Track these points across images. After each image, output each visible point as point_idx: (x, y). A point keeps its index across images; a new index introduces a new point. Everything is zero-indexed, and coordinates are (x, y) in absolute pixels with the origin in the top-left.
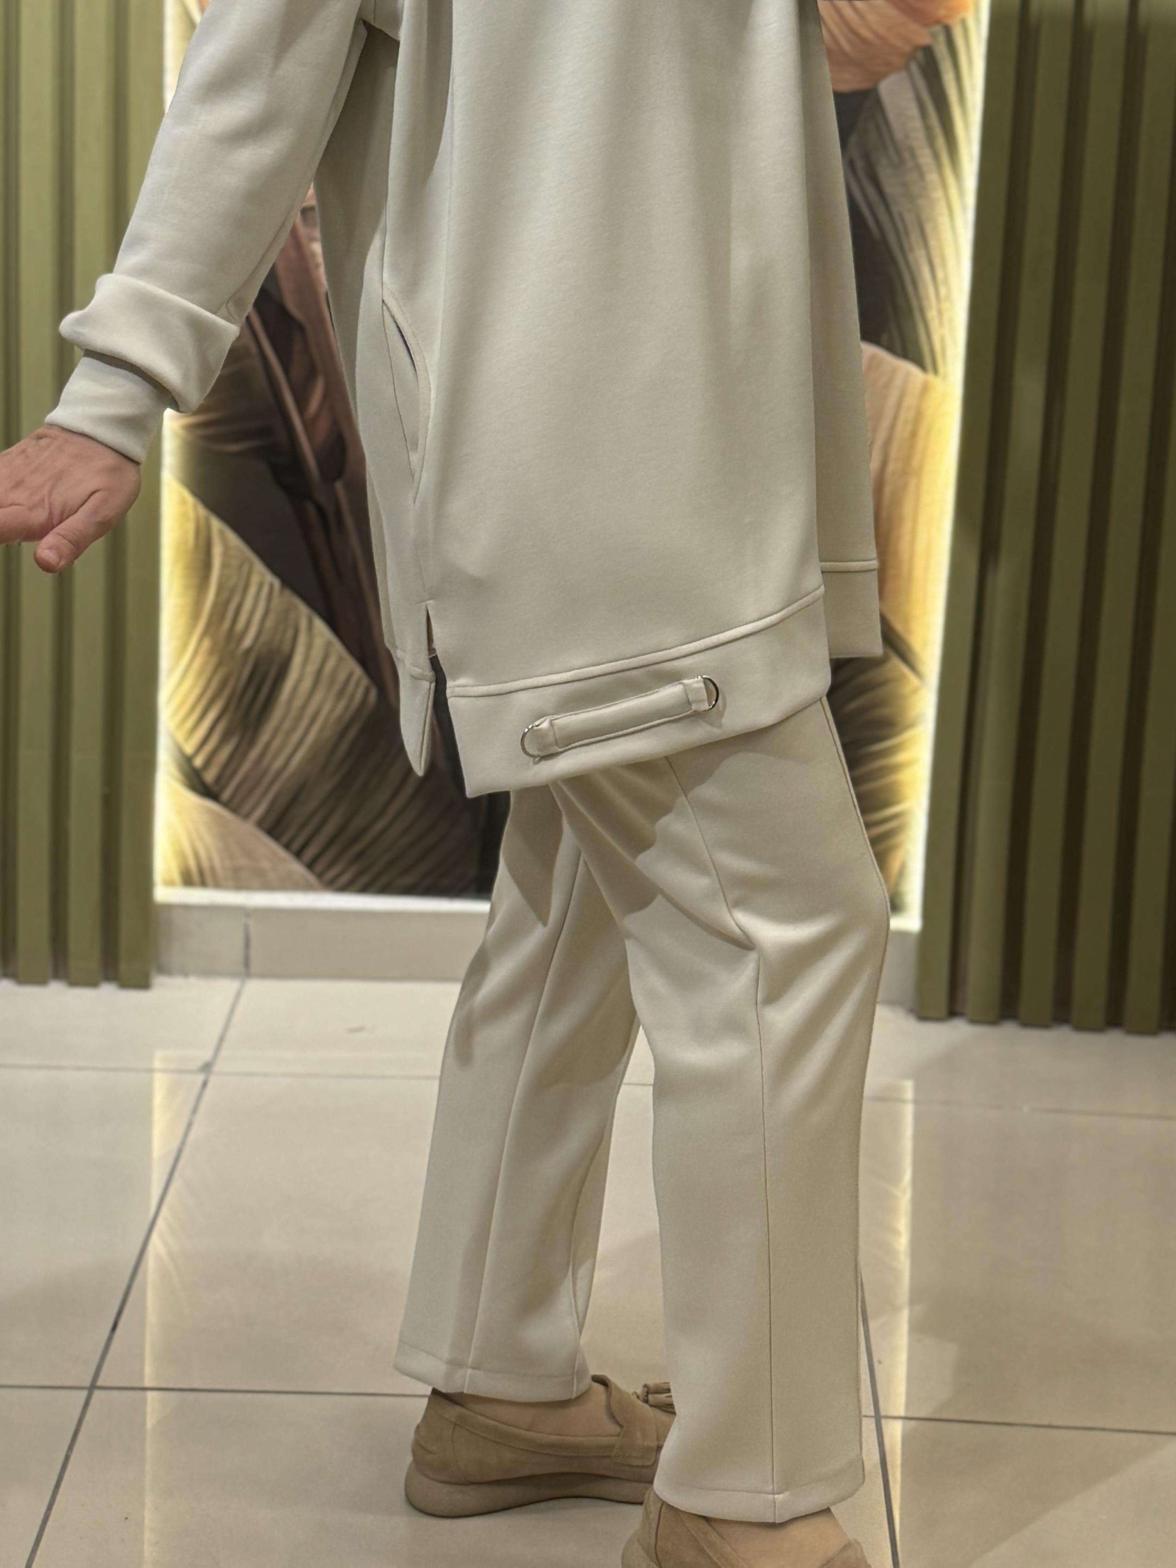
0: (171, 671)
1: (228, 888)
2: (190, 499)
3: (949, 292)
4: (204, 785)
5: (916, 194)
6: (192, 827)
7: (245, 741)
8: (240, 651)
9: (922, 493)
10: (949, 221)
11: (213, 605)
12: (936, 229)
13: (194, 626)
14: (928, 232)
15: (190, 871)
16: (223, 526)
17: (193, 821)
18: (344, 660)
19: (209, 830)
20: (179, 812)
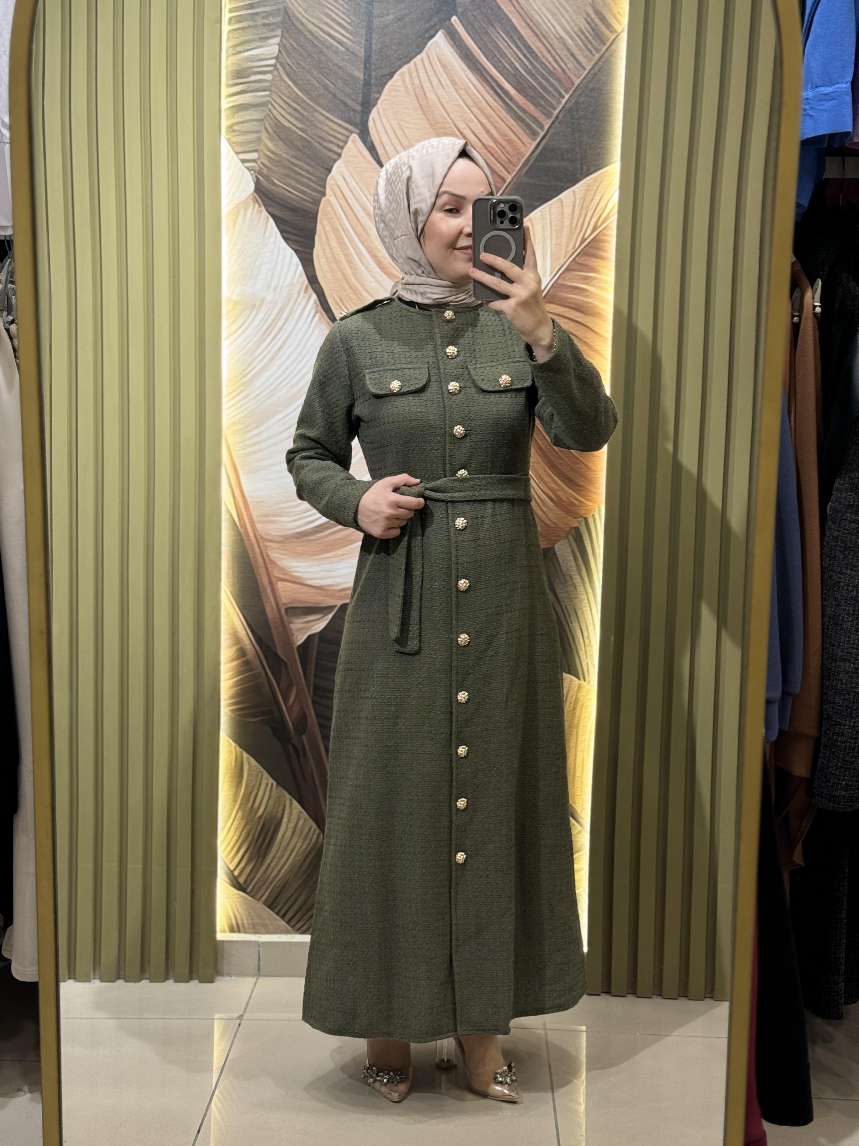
0: (223, 828)
1: (250, 933)
2: (233, 744)
3: (590, 642)
4: (239, 883)
5: (573, 597)
6: (233, 904)
7: (258, 863)
8: (256, 817)
9: (579, 736)
10: (589, 609)
11: (244, 795)
12: (583, 613)
13: (234, 806)
14: (579, 615)
15: (232, 925)
16: (249, 756)
17: (234, 902)
18: (307, 820)
19: (242, 906)
20: (227, 898)
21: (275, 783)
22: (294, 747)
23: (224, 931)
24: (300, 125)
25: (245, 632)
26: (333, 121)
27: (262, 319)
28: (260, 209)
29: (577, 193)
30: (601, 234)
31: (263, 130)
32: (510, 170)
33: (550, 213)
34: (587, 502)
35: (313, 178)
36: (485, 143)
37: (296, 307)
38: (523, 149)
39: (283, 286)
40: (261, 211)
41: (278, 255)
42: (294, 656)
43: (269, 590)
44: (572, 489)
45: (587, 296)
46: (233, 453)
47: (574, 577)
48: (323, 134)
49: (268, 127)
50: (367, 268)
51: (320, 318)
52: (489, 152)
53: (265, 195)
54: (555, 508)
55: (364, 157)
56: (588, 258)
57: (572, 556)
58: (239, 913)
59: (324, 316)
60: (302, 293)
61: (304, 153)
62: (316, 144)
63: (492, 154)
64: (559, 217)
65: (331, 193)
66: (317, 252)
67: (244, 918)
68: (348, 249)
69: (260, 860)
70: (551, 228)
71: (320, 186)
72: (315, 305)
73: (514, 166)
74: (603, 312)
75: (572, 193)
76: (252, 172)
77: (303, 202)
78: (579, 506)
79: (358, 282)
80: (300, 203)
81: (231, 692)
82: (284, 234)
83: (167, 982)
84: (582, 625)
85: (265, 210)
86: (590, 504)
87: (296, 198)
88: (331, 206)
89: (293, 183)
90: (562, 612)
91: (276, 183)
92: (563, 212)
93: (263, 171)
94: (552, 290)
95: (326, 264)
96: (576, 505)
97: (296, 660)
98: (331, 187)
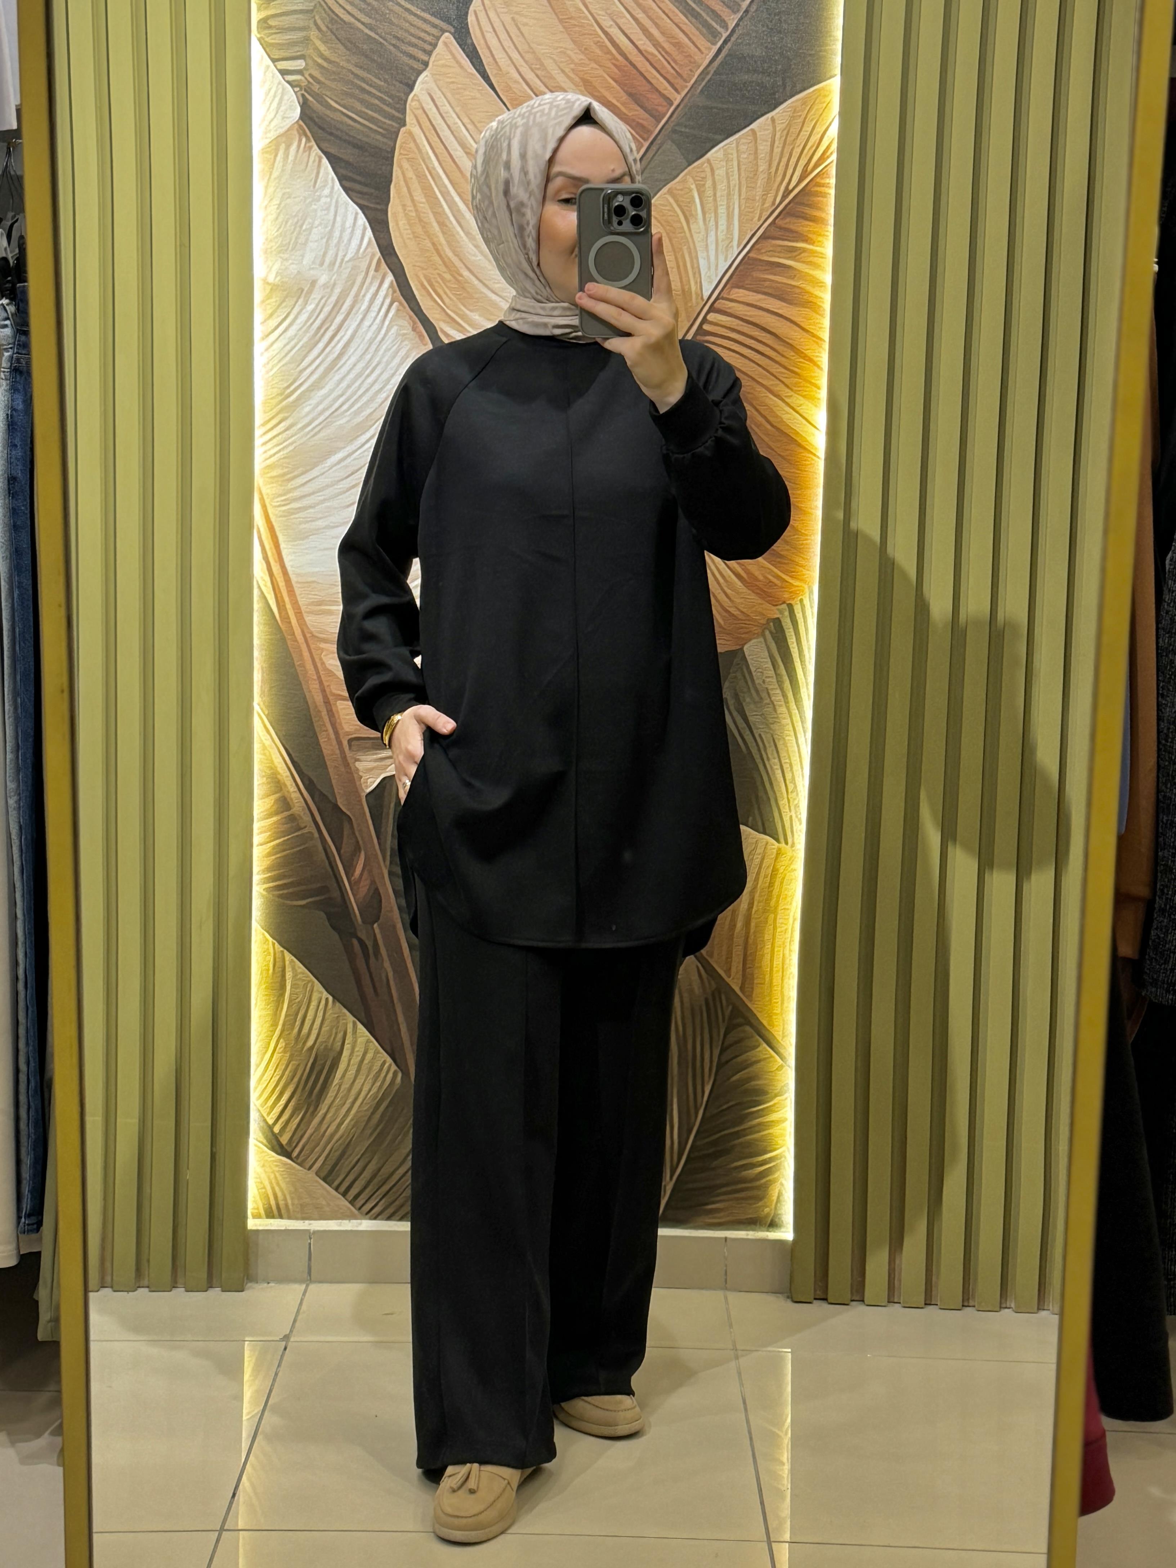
0: (258, 1066)
1: (297, 1219)
2: (270, 939)
3: (795, 787)
4: (281, 1145)
5: (771, 721)
6: (272, 1176)
7: (309, 1113)
8: (305, 1048)
9: (778, 925)
10: (794, 739)
11: (286, 1016)
12: (785, 745)
13: (274, 1032)
14: (780, 748)
15: (271, 1208)
16: (293, 958)
17: (273, 1172)
18: (379, 1053)
19: (284, 1178)
20: (263, 1166)
21: (331, 998)
22: (361, 942)
23: (257, 1216)
24: (366, 20)
25: (288, 773)
26: (415, 15)
27: (314, 310)
28: (308, 145)
29: (777, 122)
30: (813, 183)
31: (312, 25)
32: (678, 87)
33: (738, 151)
34: (792, 581)
35: (386, 98)
36: (641, 48)
37: (363, 292)
38: (697, 57)
39: (342, 260)
40: (311, 148)
41: (335, 215)
42: (362, 808)
43: (324, 713)
44: (770, 563)
45: (793, 278)
46: (270, 511)
47: (771, 692)
48: (400, 34)
49: (319, 22)
50: (467, 234)
51: (398, 310)
52: (648, 60)
53: (316, 123)
54: (745, 590)
55: (462, 67)
56: (794, 220)
57: (769, 661)
58: (281, 1190)
59: (404, 308)
60: (372, 272)
61: (373, 61)
62: (392, 48)
63: (651, 64)
64: (752, 157)
65: (415, 121)
66: (394, 209)
67: (288, 1197)
68: (442, 206)
69: (311, 1109)
70: (739, 175)
71: (397, 110)
72: (391, 291)
73: (685, 81)
74: (814, 300)
75: (769, 121)
76: (297, 89)
77: (372, 135)
78: (781, 587)
79: (455, 254)
80: (368, 136)
81: (267, 862)
82: (344, 182)
83: (175, 1291)
84: (783, 762)
85: (315, 147)
86: (796, 583)
87: (361, 128)
88: (415, 141)
89: (358, 106)
90: (754, 744)
91: (331, 106)
92: (756, 149)
93: (313, 88)
94: (741, 268)
95: (407, 227)
96: (776, 585)
97: (364, 814)
98: (413, 113)
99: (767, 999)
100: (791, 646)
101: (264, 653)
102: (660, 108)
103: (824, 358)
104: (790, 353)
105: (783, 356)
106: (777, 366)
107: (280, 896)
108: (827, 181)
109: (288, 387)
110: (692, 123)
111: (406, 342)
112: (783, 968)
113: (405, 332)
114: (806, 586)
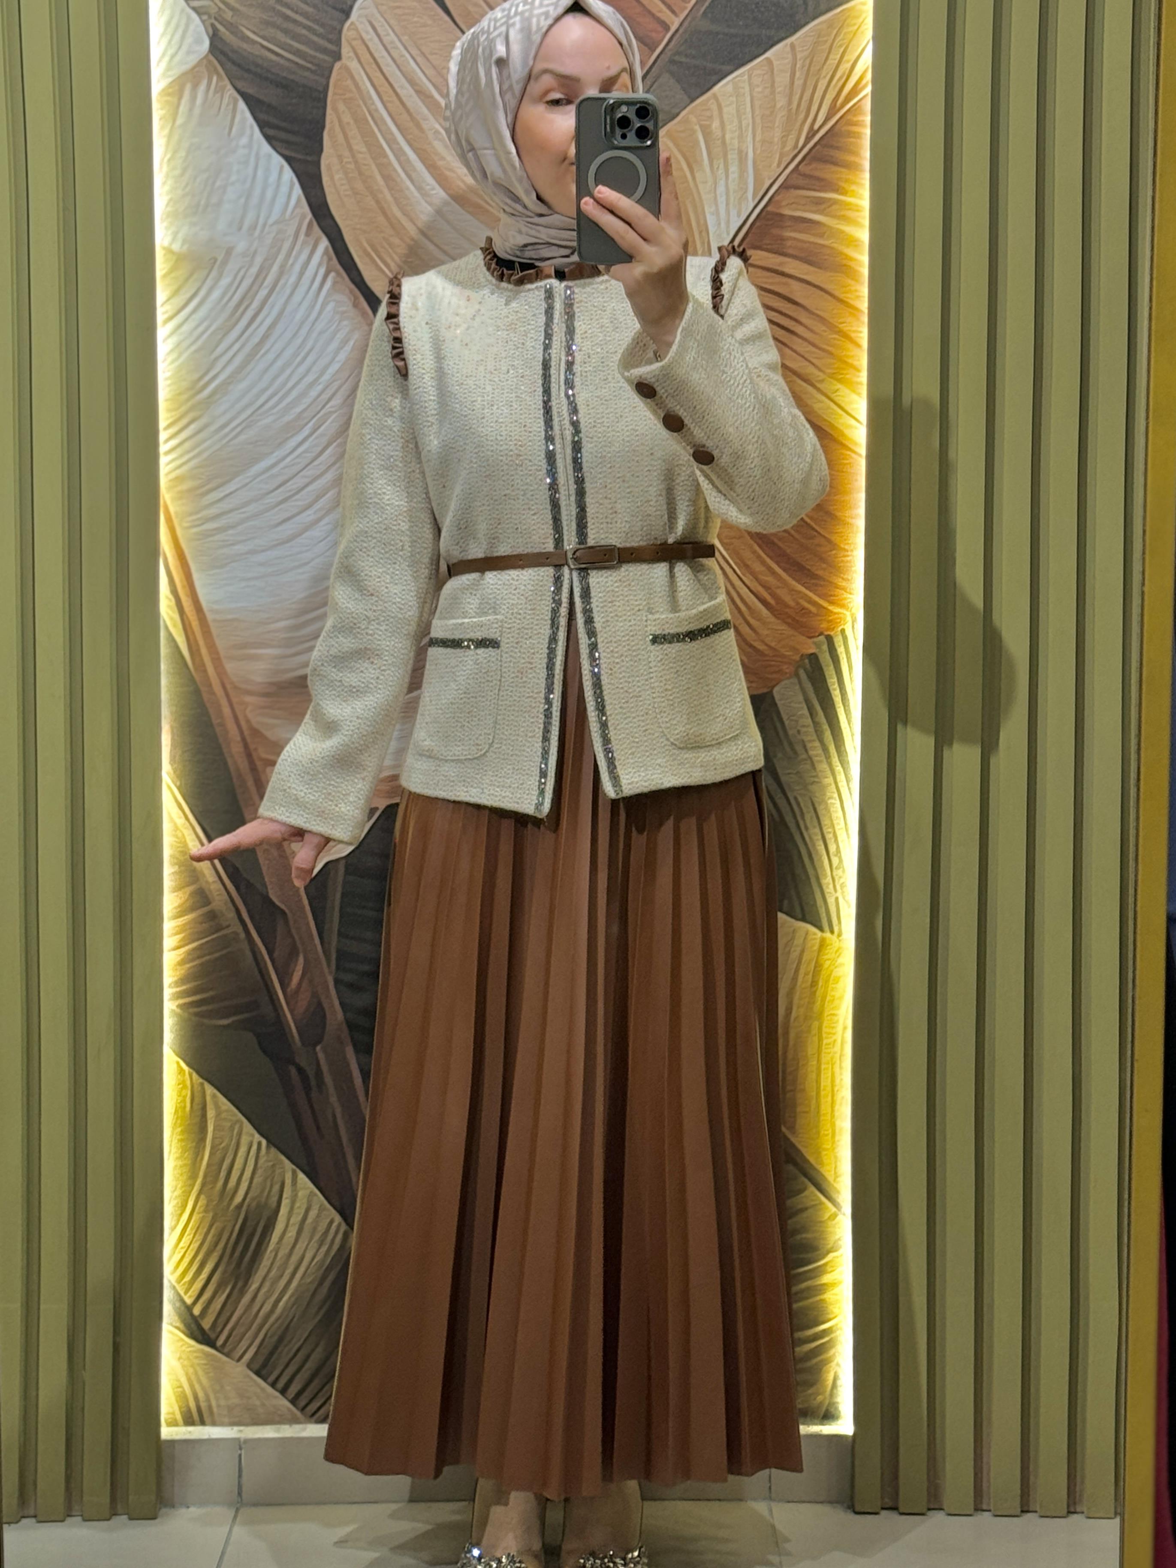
1: (222, 1424)
2: (187, 1068)
3: (840, 861)
4: (202, 1331)
5: (808, 781)
6: (191, 1370)
7: (237, 1289)
8: (232, 1207)
9: (824, 1035)
10: (838, 802)
11: (209, 1165)
12: (827, 809)
13: (193, 1186)
14: (821, 812)
15: (189, 1411)
16: (215, 1091)
17: (192, 1366)
18: (325, 1209)
19: (207, 1373)
20: (180, 1359)
21: (264, 1142)
22: (300, 1070)
23: (173, 1423)
27: (230, 285)
28: (220, 84)
29: (798, 49)
30: (844, 121)
32: (675, 9)
33: (750, 85)
34: (831, 608)
35: (316, 27)
37: (290, 262)
39: (264, 225)
40: (224, 87)
41: (256, 170)
42: (300, 900)
43: (251, 783)
44: (803, 585)
45: (821, 236)
46: (179, 532)
47: (809, 745)
50: (419, 189)
51: (335, 283)
53: (230, 60)
54: (772, 619)
56: (821, 166)
57: (805, 707)
58: (203, 1388)
59: (344, 279)
60: (302, 237)
64: (768, 91)
65: (352, 54)
66: (328, 160)
67: (212, 1397)
68: (386, 156)
69: (240, 1284)
70: (753, 111)
71: (330, 41)
72: (325, 258)
74: (852, 264)
75: (788, 49)
76: (205, 17)
77: (299, 72)
78: (817, 615)
79: (406, 214)
80: (293, 73)
81: (182, 971)
82: (266, 130)
83: (69, 1520)
84: (825, 831)
85: (229, 86)
86: (836, 610)
87: (287, 64)
88: (352, 77)
89: (281, 36)
90: (788, 809)
91: (248, 38)
92: (773, 82)
93: (224, 16)
94: (758, 224)
95: (344, 182)
96: (810, 612)
97: (303, 907)
98: (350, 44)
99: (814, 1131)
100: (831, 688)
101: (174, 709)
102: (654, 35)
103: (863, 335)
104: (819, 327)
105: (812, 331)
106: (806, 344)
107: (196, 1014)
108: (860, 118)
109: (200, 378)
110: (694, 52)
111: (345, 323)
112: (833, 1091)
113: (344, 309)
114: (848, 614)
